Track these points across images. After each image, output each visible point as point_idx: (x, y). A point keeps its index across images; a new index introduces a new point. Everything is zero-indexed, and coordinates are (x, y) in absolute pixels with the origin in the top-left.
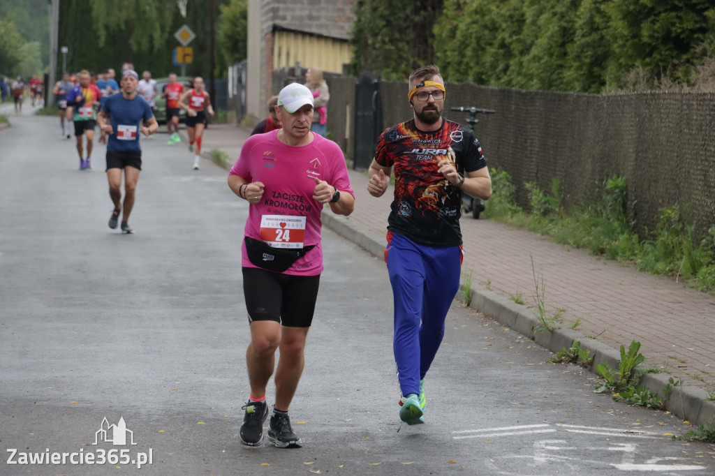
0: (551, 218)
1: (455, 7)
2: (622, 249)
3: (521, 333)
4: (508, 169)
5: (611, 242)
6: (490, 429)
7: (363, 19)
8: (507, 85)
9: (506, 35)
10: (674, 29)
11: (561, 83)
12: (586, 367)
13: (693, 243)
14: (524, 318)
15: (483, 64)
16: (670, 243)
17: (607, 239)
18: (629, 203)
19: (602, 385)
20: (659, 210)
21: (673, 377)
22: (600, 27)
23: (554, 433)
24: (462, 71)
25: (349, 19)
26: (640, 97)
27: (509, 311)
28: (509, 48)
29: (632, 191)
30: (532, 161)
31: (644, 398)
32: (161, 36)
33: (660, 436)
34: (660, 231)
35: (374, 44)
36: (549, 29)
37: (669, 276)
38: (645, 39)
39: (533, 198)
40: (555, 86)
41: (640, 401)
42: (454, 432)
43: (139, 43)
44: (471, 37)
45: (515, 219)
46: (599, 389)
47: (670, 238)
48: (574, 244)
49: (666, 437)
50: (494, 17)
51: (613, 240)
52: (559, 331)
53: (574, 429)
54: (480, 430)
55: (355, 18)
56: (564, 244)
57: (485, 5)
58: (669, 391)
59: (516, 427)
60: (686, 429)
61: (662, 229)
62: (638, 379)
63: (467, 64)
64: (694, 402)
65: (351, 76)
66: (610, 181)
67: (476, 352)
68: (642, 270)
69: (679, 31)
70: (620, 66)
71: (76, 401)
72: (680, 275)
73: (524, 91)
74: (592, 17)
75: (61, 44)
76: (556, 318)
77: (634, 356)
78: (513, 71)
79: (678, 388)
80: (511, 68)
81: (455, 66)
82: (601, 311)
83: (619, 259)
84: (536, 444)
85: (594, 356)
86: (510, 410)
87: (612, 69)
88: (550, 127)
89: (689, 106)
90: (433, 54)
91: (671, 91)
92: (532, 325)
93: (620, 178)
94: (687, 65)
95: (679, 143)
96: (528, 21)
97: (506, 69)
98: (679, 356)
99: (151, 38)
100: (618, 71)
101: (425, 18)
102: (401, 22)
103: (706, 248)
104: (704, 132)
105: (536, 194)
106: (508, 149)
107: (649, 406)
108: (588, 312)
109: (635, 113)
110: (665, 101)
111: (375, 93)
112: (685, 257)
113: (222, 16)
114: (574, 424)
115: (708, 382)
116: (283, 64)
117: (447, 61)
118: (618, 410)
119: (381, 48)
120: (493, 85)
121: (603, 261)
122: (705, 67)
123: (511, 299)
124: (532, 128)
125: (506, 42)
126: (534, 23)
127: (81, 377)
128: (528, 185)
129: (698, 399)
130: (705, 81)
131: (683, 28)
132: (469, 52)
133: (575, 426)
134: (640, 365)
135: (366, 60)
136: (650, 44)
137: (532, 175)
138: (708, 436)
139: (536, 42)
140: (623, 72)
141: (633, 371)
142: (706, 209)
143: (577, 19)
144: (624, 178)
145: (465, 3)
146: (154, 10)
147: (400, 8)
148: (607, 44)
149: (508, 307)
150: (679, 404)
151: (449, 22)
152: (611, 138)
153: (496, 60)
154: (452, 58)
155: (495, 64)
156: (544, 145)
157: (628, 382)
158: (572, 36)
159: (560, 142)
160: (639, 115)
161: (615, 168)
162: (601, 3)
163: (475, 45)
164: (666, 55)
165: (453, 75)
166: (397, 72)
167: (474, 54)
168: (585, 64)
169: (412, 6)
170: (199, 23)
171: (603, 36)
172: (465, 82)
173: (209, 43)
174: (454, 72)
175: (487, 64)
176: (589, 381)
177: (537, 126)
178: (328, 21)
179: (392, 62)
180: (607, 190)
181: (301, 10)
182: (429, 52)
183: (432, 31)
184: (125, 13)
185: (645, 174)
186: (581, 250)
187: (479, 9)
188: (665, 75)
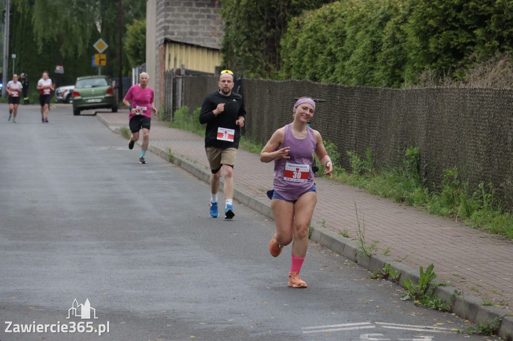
0: (366, 176)
1: (296, 26)
2: (417, 198)
3: (348, 258)
4: (335, 141)
5: (409, 193)
6: (329, 326)
7: (230, 34)
8: (333, 82)
9: (333, 46)
10: (452, 43)
11: (372, 80)
12: (394, 282)
13: (468, 194)
14: (350, 247)
15: (316, 67)
16: (451, 194)
17: (406, 192)
18: (422, 165)
19: (406, 295)
20: (443, 170)
21: (457, 290)
22: (400, 41)
23: (374, 328)
24: (301, 71)
25: (219, 35)
26: (429, 90)
27: (339, 243)
28: (335, 56)
29: (423, 157)
30: (353, 136)
31: (436, 304)
32: (83, 46)
33: (449, 331)
34: (443, 186)
35: (237, 52)
36: (363, 42)
37: (450, 218)
38: (432, 50)
39: (353, 162)
40: (368, 83)
41: (434, 306)
42: (303, 328)
43: (67, 52)
44: (307, 48)
45: (340, 177)
46: (405, 298)
47: (451, 190)
48: (383, 195)
49: (453, 331)
50: (324, 33)
51: (410, 192)
52: (374, 257)
53: (388, 326)
54: (322, 327)
55: (224, 34)
56: (376, 195)
57: (317, 25)
58: (454, 300)
59: (347, 325)
60: (467, 325)
61: (445, 184)
62: (432, 291)
63: (305, 67)
64: (472, 307)
66: (408, 150)
67: (317, 271)
68: (431, 213)
69: (456, 44)
70: (414, 68)
71: (33, 307)
72: (458, 217)
73: (346, 86)
74: (394, 34)
75: (11, 51)
76: (373, 247)
77: (429, 274)
78: (338, 72)
79: (461, 297)
80: (336, 70)
81: (296, 68)
82: (404, 242)
83: (415, 205)
84: (362, 337)
85: (400, 274)
86: (342, 312)
87: (408, 71)
88: (365, 111)
89: (464, 97)
90: (280, 60)
91: (451, 86)
92: (356, 252)
93: (416, 148)
94: (462, 68)
95: (457, 123)
96: (348, 37)
97: (333, 71)
98: (460, 274)
99: (76, 49)
100: (413, 73)
101: (274, 34)
102: (257, 37)
103: (476, 198)
104: (475, 116)
105: (355, 159)
106: (335, 127)
107: (440, 309)
108: (395, 243)
109: (426, 102)
110: (447, 94)
111: (239, 87)
112: (462, 204)
113: (128, 32)
114: (388, 322)
115: (482, 292)
116: (172, 66)
117: (290, 64)
118: (418, 313)
119: (242, 55)
120: (324, 82)
121: (403, 207)
122: (475, 70)
123: (339, 234)
124: (352, 113)
125: (333, 51)
126: (353, 38)
127: (36, 289)
128: (349, 153)
129: (475, 304)
130: (475, 79)
131: (459, 42)
132: (306, 59)
133: (389, 324)
134: (433, 280)
135: (232, 64)
136: (435, 53)
137: (352, 145)
138: (483, 331)
139: (354, 51)
140: (416, 73)
141: (428, 285)
142: (477, 170)
143: (383, 35)
144: (418, 148)
145: (303, 23)
146: (79, 27)
147: (256, 27)
148: (405, 53)
149: (338, 240)
150: (461, 307)
151: (292, 37)
152: (409, 120)
153: (325, 64)
154: (294, 62)
155: (325, 67)
156: (361, 124)
157: (425, 293)
158: (380, 47)
159: (372, 122)
160: (429, 104)
161: (412, 141)
162: (400, 24)
163: (310, 53)
164: (447, 61)
165: (295, 75)
166: (254, 72)
167: (310, 60)
168: (389, 67)
169: (265, 25)
170: (111, 37)
171: (402, 48)
172: (303, 80)
173: (118, 51)
174: (295, 72)
175: (319, 67)
176: (397, 292)
177: (356, 111)
178: (204, 35)
179: (251, 65)
180: (406, 157)
181: (185, 28)
182: (277, 58)
183: (279, 44)
184: (57, 29)
185: (433, 145)
186: (387, 199)
187: (313, 28)
188: (446, 75)
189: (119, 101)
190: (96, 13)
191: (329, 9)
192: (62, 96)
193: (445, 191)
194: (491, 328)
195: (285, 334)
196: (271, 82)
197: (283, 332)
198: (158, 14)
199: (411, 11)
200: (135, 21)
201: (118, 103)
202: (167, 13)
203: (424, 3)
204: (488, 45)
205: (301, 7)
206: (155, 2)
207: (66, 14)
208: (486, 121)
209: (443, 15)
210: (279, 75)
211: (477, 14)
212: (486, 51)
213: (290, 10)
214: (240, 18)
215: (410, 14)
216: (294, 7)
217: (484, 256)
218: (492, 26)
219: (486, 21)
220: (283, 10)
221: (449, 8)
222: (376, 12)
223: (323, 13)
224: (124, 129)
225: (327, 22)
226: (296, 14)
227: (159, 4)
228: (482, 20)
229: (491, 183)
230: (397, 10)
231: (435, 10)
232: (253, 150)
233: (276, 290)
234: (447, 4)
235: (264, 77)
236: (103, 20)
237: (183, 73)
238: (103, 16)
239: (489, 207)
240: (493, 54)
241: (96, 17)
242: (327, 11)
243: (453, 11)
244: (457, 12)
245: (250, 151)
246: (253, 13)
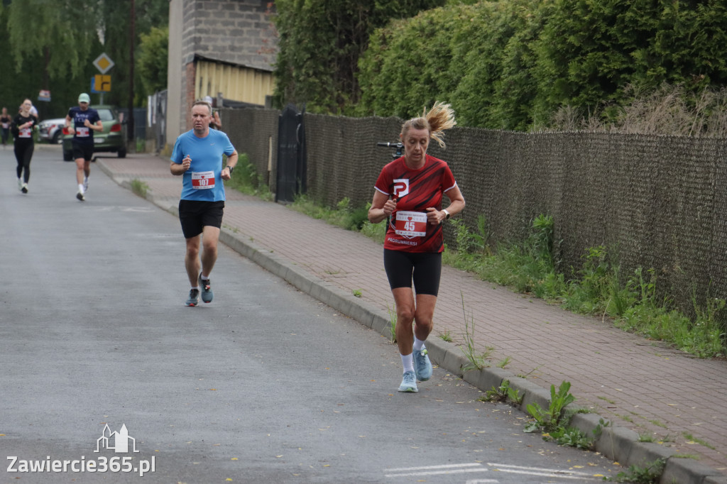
0: (477, 255)
1: (381, 41)
2: (548, 287)
3: (449, 371)
5: (537, 280)
6: (422, 468)
7: (287, 51)
10: (601, 69)
11: (488, 120)
12: (515, 406)
13: (620, 283)
14: (453, 356)
15: (409, 99)
16: (596, 283)
17: (533, 278)
18: (555, 242)
19: (532, 425)
20: (586, 249)
21: (604, 419)
22: (527, 66)
23: (486, 472)
24: (387, 105)
25: (272, 51)
26: (567, 136)
27: (438, 349)
28: (435, 84)
29: (558, 230)
31: (574, 438)
32: (79, 63)
33: (590, 477)
34: (586, 270)
35: (298, 77)
36: (475, 65)
37: (595, 316)
38: (572, 79)
39: (459, 235)
40: (481, 123)
41: (570, 441)
42: (386, 470)
43: (56, 70)
44: (396, 72)
46: (529, 429)
47: (596, 277)
48: (500, 282)
49: (596, 478)
50: (420, 52)
51: (538, 278)
52: (487, 369)
53: (506, 468)
54: (412, 468)
55: (279, 50)
56: (490, 282)
57: (411, 41)
58: (599, 433)
59: (448, 466)
60: (617, 470)
61: (588, 269)
62: (568, 420)
63: (393, 99)
64: (624, 443)
65: (275, 109)
66: (537, 220)
68: (567, 309)
69: (606, 71)
70: (547, 102)
71: (3, 433)
72: (606, 315)
74: (519, 55)
76: (485, 356)
77: (564, 396)
79: (608, 429)
81: (380, 100)
82: (529, 350)
83: (545, 297)
85: (524, 396)
86: (440, 448)
87: (538, 108)
88: (477, 164)
89: (617, 146)
90: (357, 88)
91: (599, 130)
92: (461, 363)
93: (547, 217)
94: (614, 105)
95: (607, 183)
96: (454, 58)
98: (608, 396)
99: (69, 66)
100: (545, 110)
101: (349, 52)
102: (326, 55)
103: (631, 289)
104: (631, 173)
105: (461, 231)
107: (579, 446)
108: (517, 350)
109: (563, 152)
110: (593, 141)
111: (299, 125)
112: (611, 297)
113: (142, 45)
114: (505, 464)
115: (638, 423)
117: (372, 95)
118: (548, 450)
119: (304, 80)
121: (529, 299)
122: (632, 108)
123: (438, 337)
124: (458, 165)
125: (432, 77)
126: (461, 59)
127: (8, 409)
128: (454, 222)
129: (628, 440)
130: (632, 121)
131: (610, 68)
132: (394, 87)
133: (507, 466)
134: (570, 405)
135: (289, 93)
136: (577, 83)
138: (639, 478)
139: (463, 78)
140: (549, 111)
141: (563, 411)
142: (632, 249)
143: (504, 57)
144: (551, 217)
145: (391, 37)
146: (72, 37)
147: (324, 41)
148: (534, 82)
149: (436, 344)
150: (609, 445)
151: (375, 56)
152: (538, 177)
153: (421, 95)
154: (378, 92)
155: (421, 99)
156: (471, 182)
157: (558, 422)
158: (499, 74)
159: (486, 179)
160: (567, 155)
161: (542, 207)
162: (528, 41)
163: (401, 80)
164: (593, 95)
165: (378, 110)
166: (321, 105)
167: (400, 89)
168: (512, 102)
169: (337, 39)
170: (118, 51)
171: (530, 74)
172: (391, 117)
173: (128, 72)
174: (379, 106)
175: (413, 99)
176: (519, 421)
177: (464, 163)
178: (250, 51)
179: (316, 95)
180: (533, 229)
181: (223, 40)
182: (354, 86)
183: (357, 65)
184: (43, 39)
185: (571, 214)
186: (506, 288)
187: (405, 44)
188: (592, 114)
189: (128, 142)
190: (97, 17)
191: (427, 18)
192: (48, 133)
193: (587, 278)
194: (650, 474)
195: (360, 479)
196: (345, 120)
197: (358, 475)
198: (185, 21)
199: (544, 22)
200: (154, 29)
201: (126, 145)
202: (198, 18)
203: (561, 12)
204: (652, 73)
205: (389, 15)
206: (182, 4)
207: (56, 17)
208: (648, 180)
209: (588, 29)
210: (356, 109)
211: (636, 28)
212: (648, 82)
213: (372, 18)
214: (302, 28)
215: (541, 28)
216: (378, 14)
217: (643, 372)
218: (657, 46)
219: (649, 40)
220: (363, 18)
221: (597, 20)
222: (494, 23)
223: (420, 22)
224: (135, 181)
225: (424, 37)
226: (381, 23)
227: (188, 6)
228: (643, 38)
229: (652, 269)
230: (523, 21)
231: (577, 23)
232: (317, 215)
233: (348, 415)
234: (594, 15)
235: (334, 112)
236: (107, 27)
237: (220, 103)
238: (107, 21)
239: (650, 301)
240: (658, 85)
241: (97, 22)
242: (425, 21)
243: (602, 24)
244: (608, 25)
245: (313, 215)
246: (320, 22)
